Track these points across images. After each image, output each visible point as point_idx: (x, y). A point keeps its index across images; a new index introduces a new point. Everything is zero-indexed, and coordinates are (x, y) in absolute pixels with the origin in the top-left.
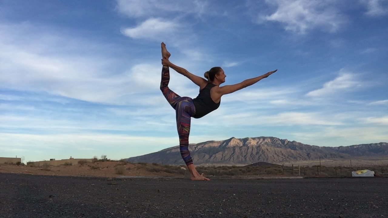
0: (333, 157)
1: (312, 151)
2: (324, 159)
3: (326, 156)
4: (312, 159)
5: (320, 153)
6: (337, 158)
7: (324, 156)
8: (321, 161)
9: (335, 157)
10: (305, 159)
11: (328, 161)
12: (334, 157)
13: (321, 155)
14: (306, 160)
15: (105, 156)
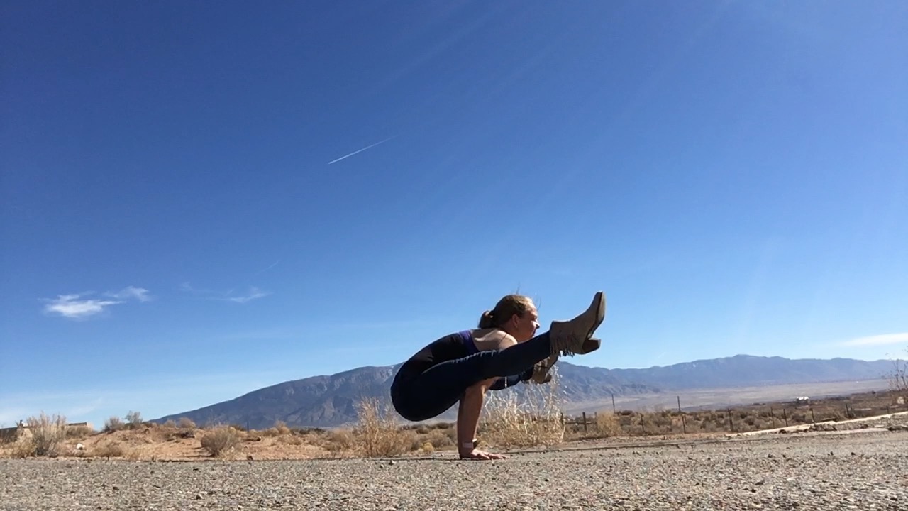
0: (638, 391)
1: (594, 380)
2: (619, 397)
3: (624, 389)
4: (594, 398)
5: (611, 383)
6: (647, 392)
7: (620, 391)
8: (615, 402)
9: (643, 390)
10: (579, 399)
11: (627, 400)
12: (640, 391)
13: (612, 389)
14: (581, 401)
15: (136, 415)
